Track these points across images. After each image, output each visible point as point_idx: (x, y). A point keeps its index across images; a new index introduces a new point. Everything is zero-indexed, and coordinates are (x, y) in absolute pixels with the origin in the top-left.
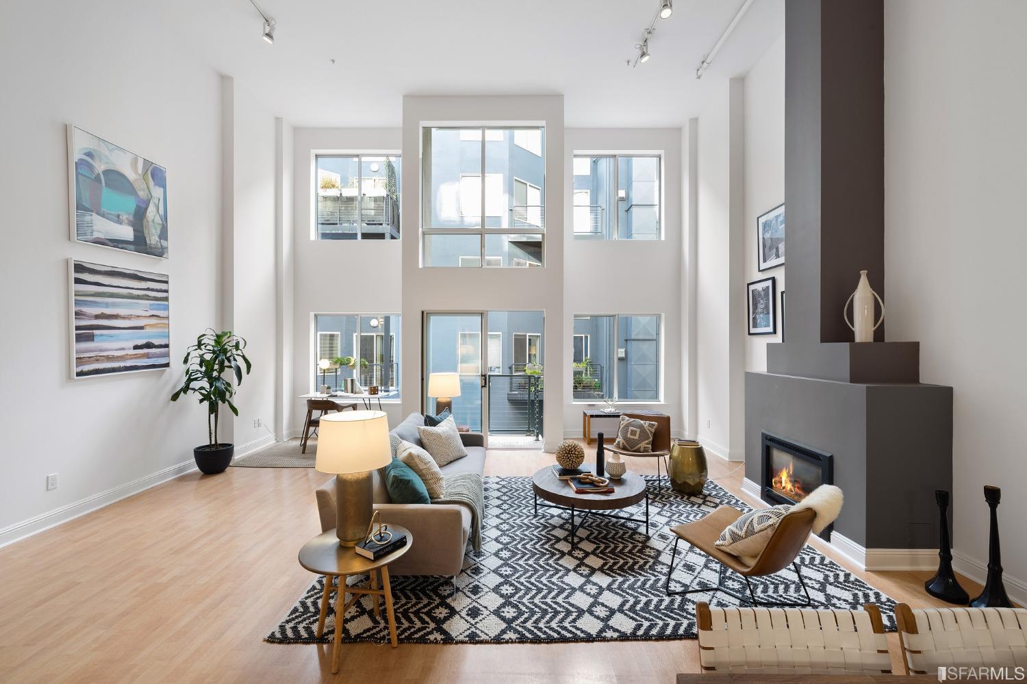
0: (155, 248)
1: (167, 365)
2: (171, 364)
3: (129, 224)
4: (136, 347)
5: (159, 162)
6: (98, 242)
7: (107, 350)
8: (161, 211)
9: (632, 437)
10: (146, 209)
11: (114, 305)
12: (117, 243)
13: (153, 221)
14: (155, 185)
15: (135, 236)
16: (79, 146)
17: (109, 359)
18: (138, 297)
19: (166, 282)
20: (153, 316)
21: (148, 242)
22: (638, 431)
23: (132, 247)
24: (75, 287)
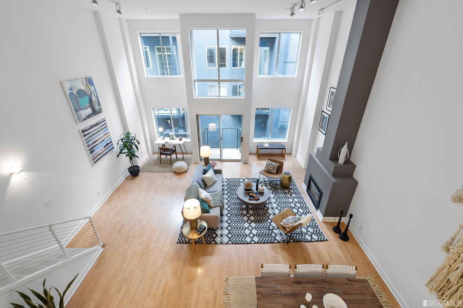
0: (99, 110)
1: (113, 148)
2: (114, 147)
3: (89, 107)
4: (104, 147)
5: (89, 75)
6: (85, 119)
7: (98, 152)
8: (96, 95)
9: (270, 168)
10: (91, 98)
11: (95, 137)
12: (89, 117)
13: (95, 101)
14: (91, 86)
15: (92, 111)
16: (67, 86)
17: (99, 154)
18: (100, 131)
19: (105, 120)
20: (105, 134)
21: (96, 110)
22: (272, 167)
23: (93, 115)
24: (84, 138)
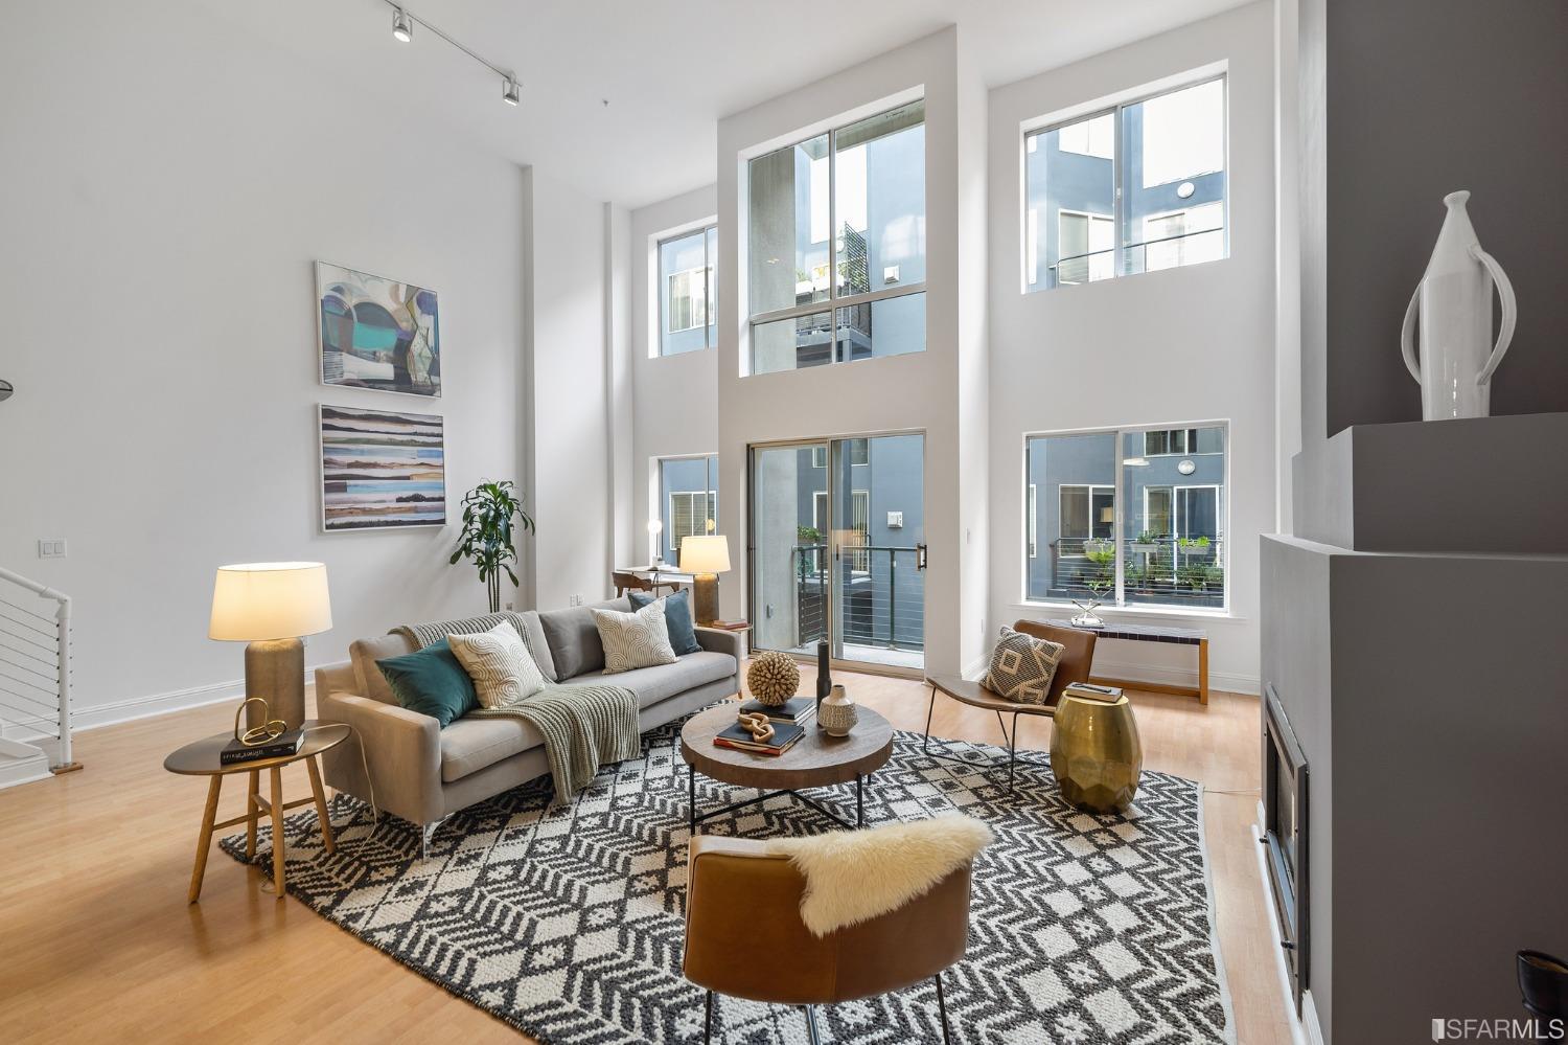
0: (423, 386)
1: (443, 521)
2: (448, 521)
3: (388, 361)
4: (400, 500)
5: (426, 285)
6: (350, 383)
7: (364, 502)
8: (431, 342)
9: (1006, 669)
10: (411, 342)
11: (371, 452)
12: (372, 383)
13: (420, 355)
14: (423, 312)
15: (396, 374)
16: (327, 280)
17: (365, 511)
18: (402, 443)
19: (441, 425)
20: (422, 464)
21: (413, 379)
22: (1019, 656)
23: (392, 386)
24: (323, 434)
